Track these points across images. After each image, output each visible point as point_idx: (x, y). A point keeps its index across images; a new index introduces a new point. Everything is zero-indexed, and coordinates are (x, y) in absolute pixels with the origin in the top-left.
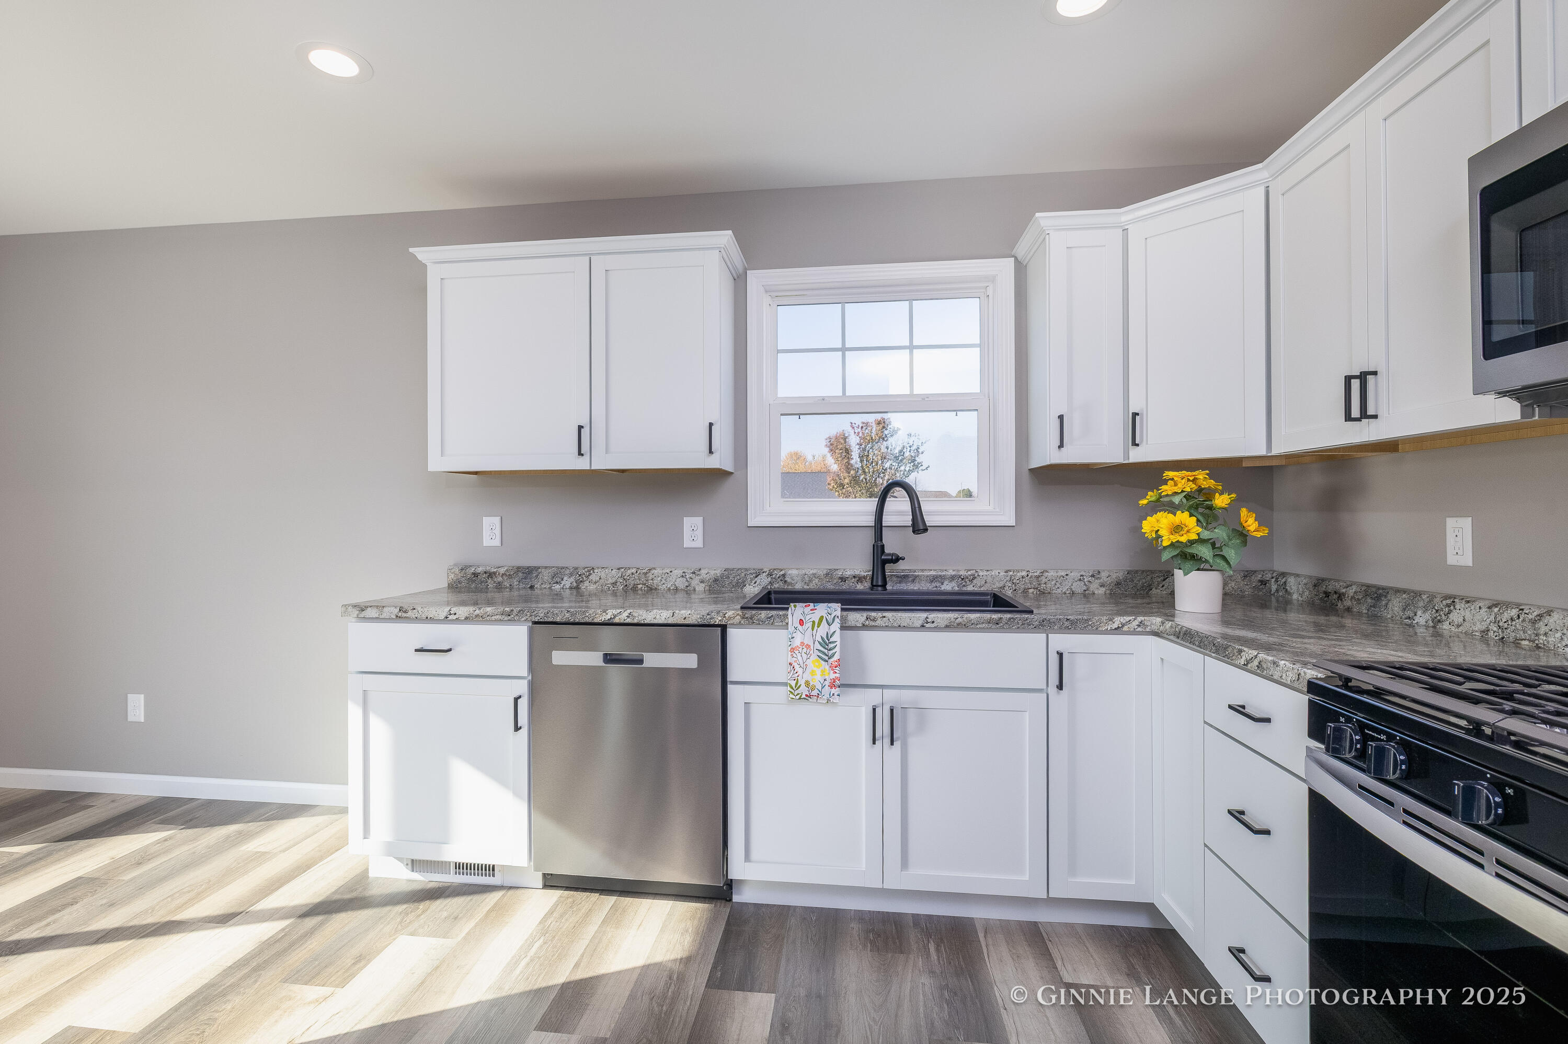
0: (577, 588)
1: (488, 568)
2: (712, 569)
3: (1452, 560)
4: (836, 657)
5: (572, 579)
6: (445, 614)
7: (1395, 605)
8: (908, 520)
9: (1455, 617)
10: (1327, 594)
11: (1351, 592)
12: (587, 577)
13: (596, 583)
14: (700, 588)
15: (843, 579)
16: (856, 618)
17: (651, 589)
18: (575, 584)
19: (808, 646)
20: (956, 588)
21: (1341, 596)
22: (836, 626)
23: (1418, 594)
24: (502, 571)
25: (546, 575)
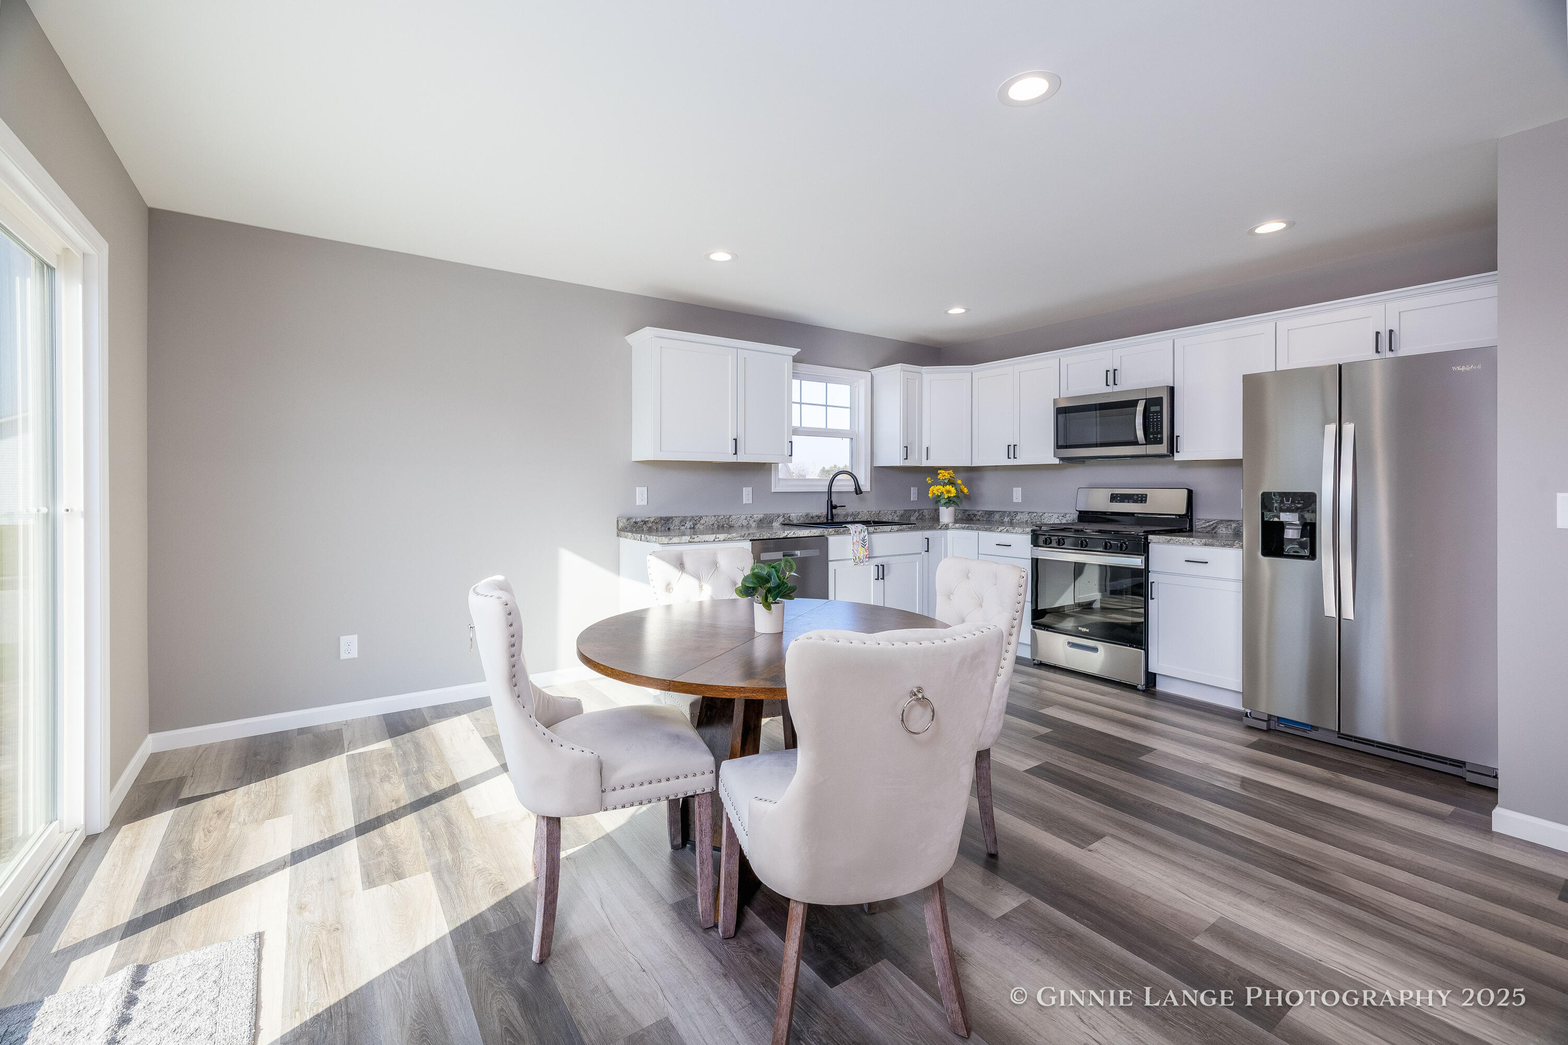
0: (694, 528)
1: (644, 519)
2: (758, 516)
3: (1015, 501)
4: (867, 546)
5: (691, 523)
6: (713, 539)
7: (997, 517)
8: (852, 489)
9: (1018, 518)
10: (969, 515)
11: (979, 513)
12: (699, 521)
13: (703, 525)
14: (754, 525)
15: (812, 517)
16: (872, 529)
17: (731, 527)
18: (692, 526)
19: (858, 542)
20: (852, 520)
21: (975, 515)
22: (866, 533)
23: (1005, 512)
24: (652, 520)
25: (677, 522)
